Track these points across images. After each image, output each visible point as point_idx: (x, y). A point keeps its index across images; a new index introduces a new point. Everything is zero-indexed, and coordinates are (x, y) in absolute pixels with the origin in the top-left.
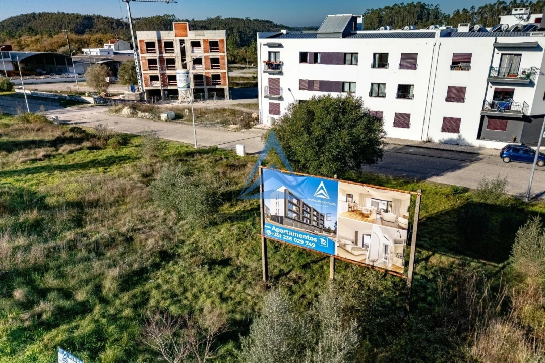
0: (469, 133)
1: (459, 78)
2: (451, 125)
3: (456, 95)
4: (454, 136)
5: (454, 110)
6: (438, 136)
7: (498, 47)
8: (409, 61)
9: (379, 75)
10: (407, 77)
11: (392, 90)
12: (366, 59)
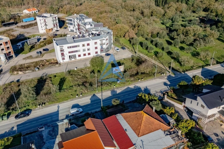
0: (99, 53)
1: (96, 46)
2: (96, 53)
3: (96, 48)
4: (97, 54)
5: (96, 50)
6: (95, 55)
7: (100, 40)
8: (88, 45)
9: (84, 48)
10: (88, 47)
11: (86, 50)
12: (81, 45)
